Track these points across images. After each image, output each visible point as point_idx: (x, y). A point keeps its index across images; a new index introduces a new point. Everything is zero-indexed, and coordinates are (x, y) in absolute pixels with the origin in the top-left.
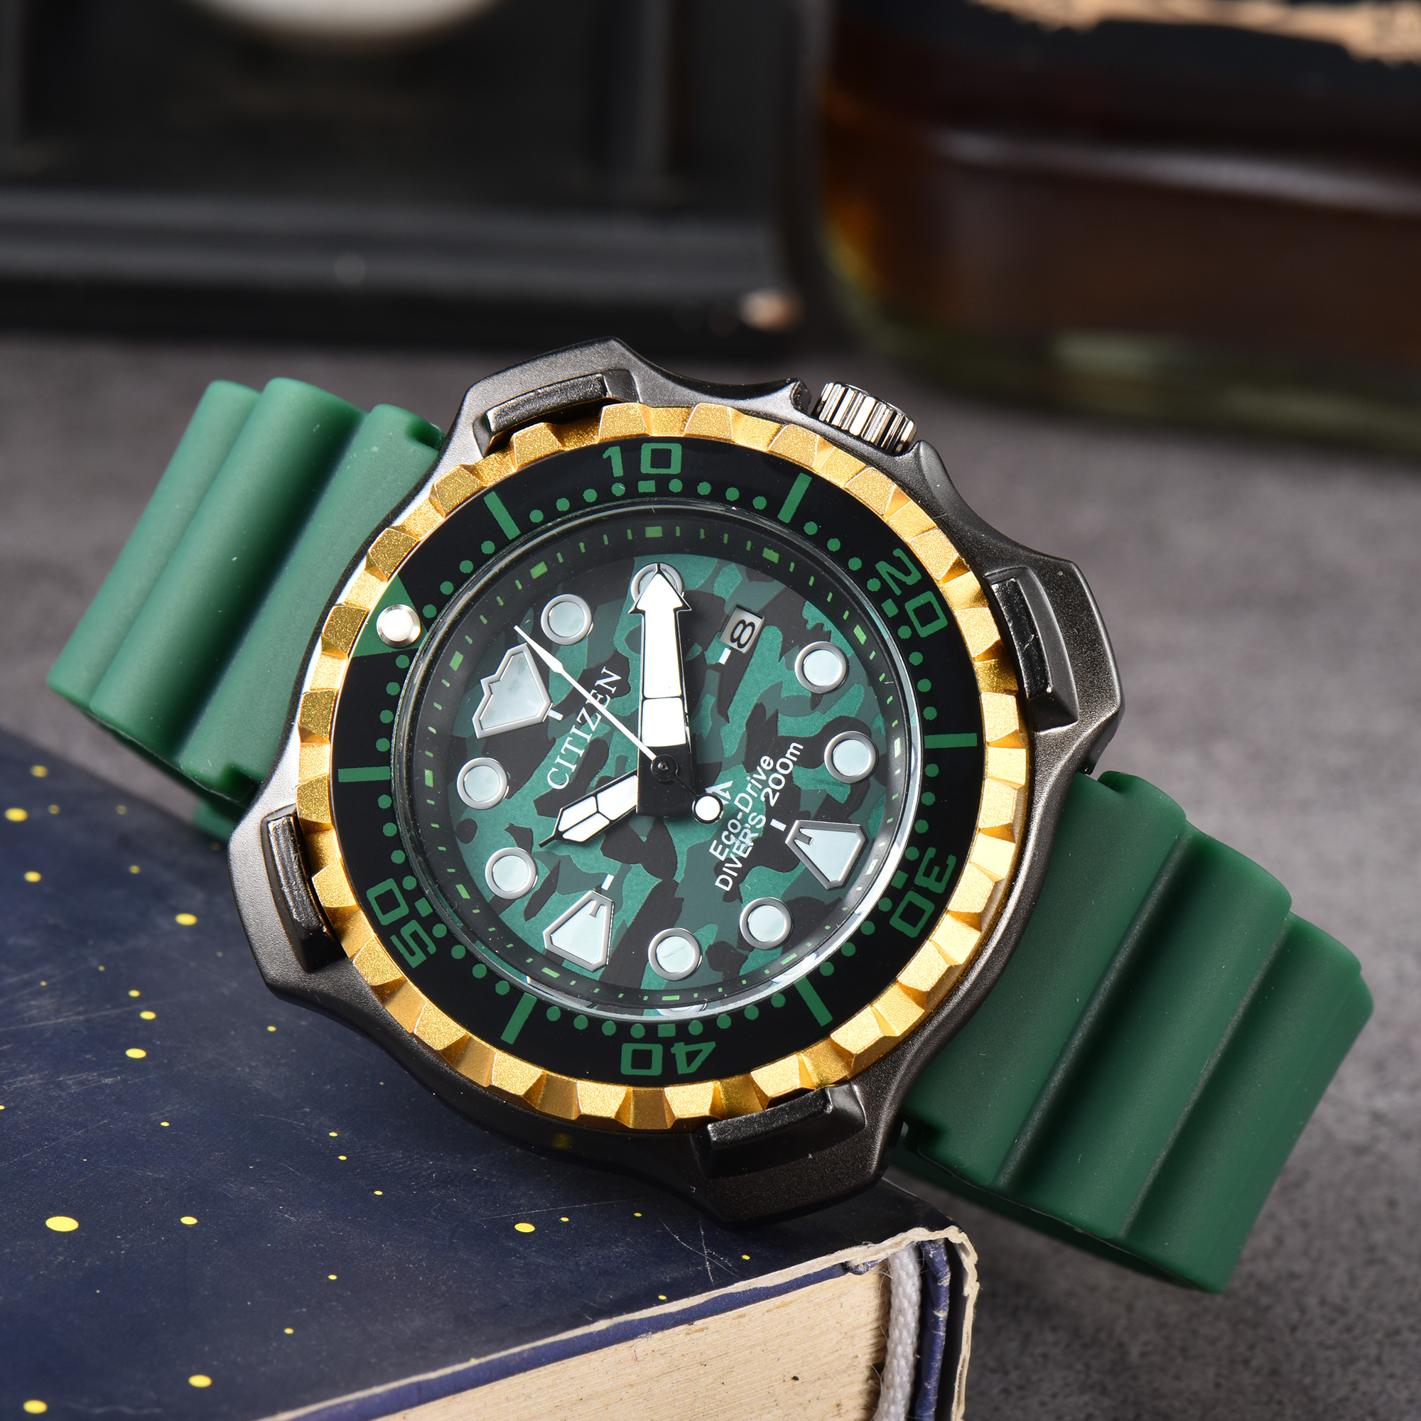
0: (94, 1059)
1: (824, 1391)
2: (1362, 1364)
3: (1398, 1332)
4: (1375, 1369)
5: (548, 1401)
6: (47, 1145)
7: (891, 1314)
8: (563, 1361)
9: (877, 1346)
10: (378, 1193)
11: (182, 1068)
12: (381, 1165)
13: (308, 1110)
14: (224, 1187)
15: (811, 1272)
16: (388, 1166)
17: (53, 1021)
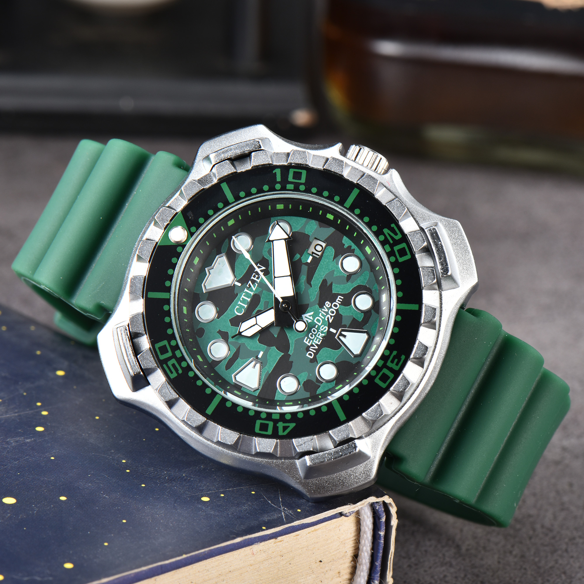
0: (22, 431)
1: (333, 567)
2: (559, 552)
3: (574, 538)
4: (565, 554)
5: (216, 572)
6: (2, 468)
7: (361, 534)
8: (222, 555)
9: (355, 547)
10: (143, 485)
11: (59, 435)
12: (144, 474)
13: (113, 451)
14: (78, 484)
15: (326, 516)
16: (147, 474)
17: (5, 416)
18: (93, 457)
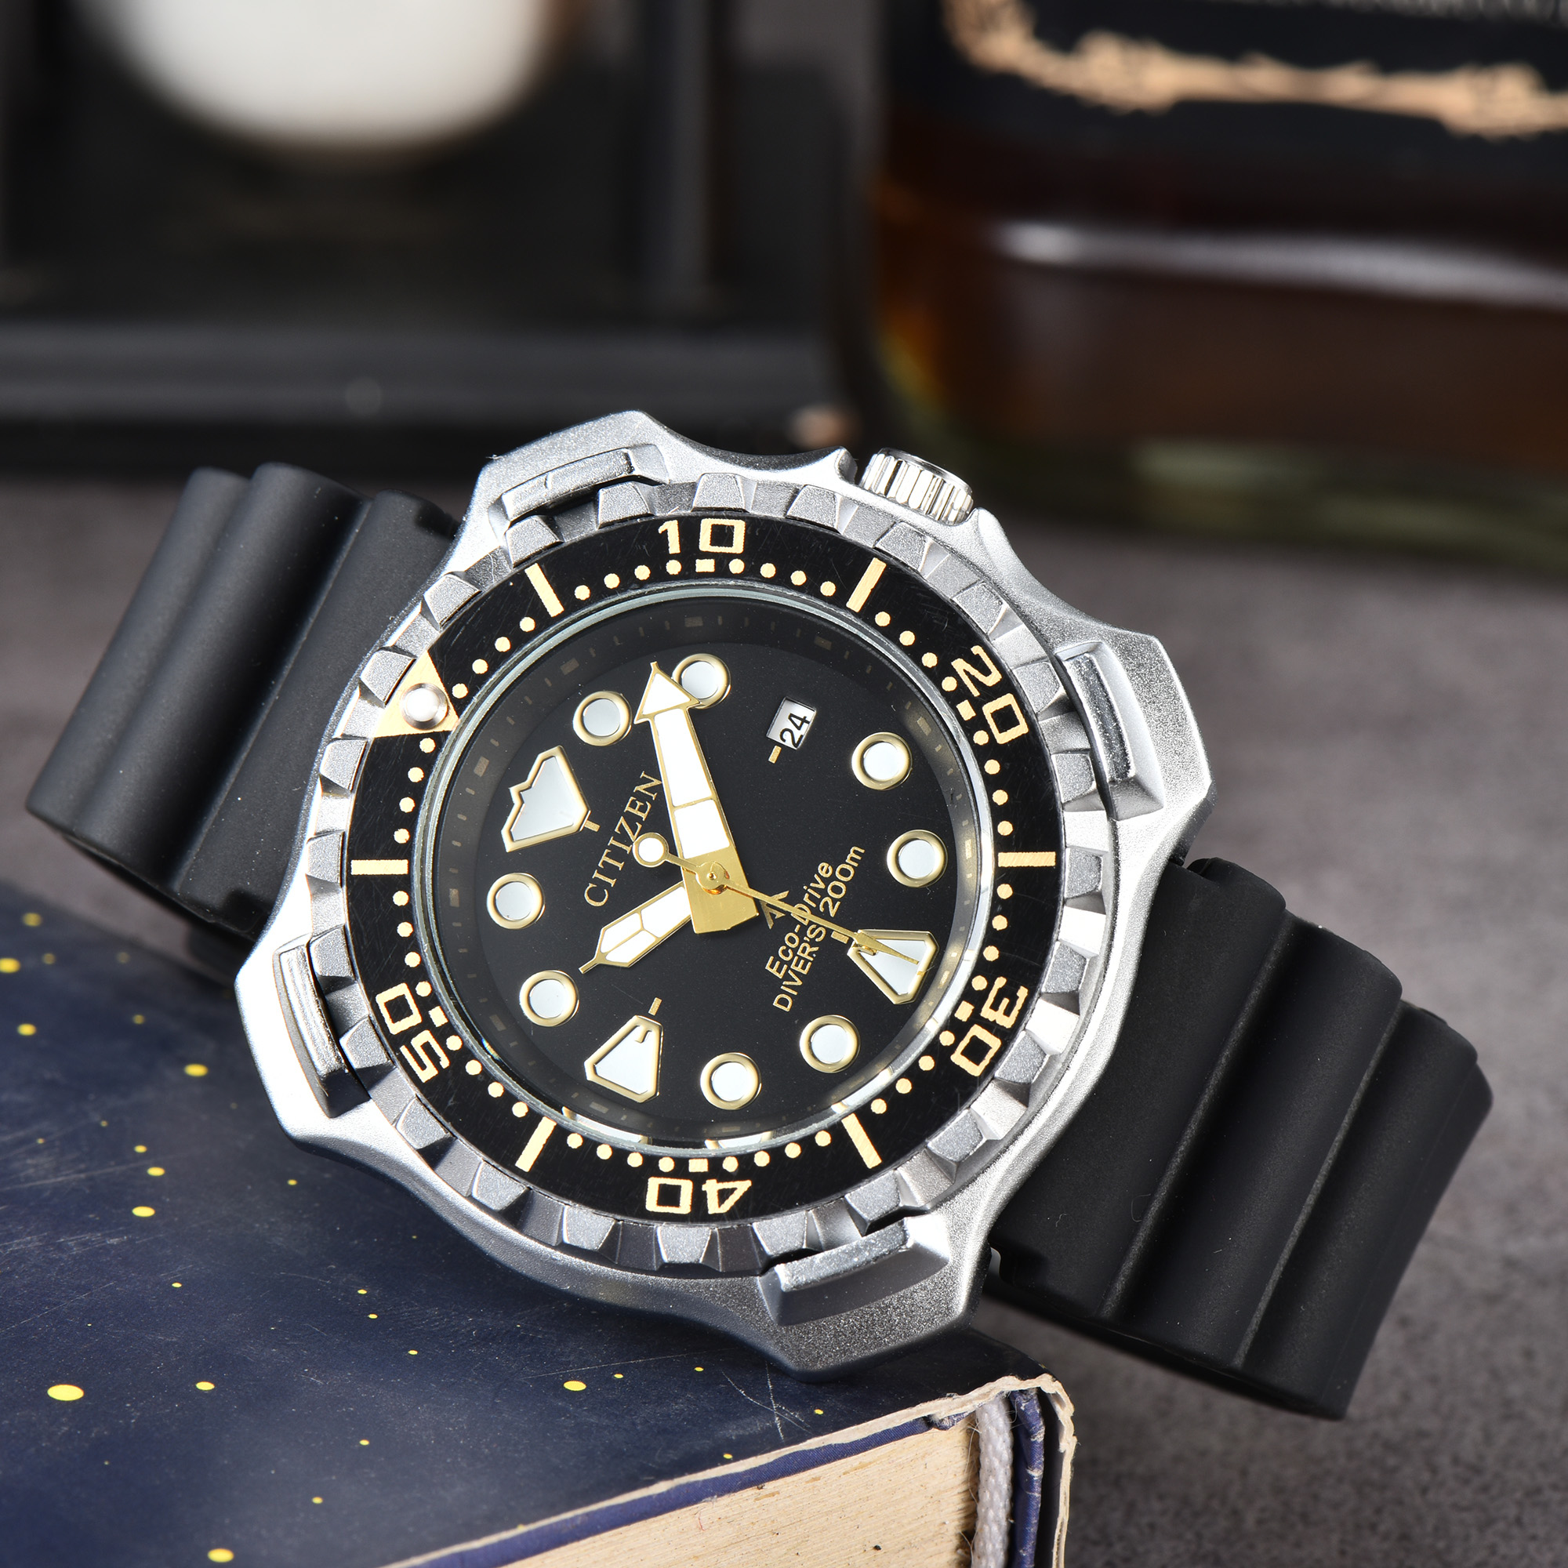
0: (97, 1219)
1: (909, 1562)
6: (47, 1310)
7: (981, 1475)
9: (966, 1511)
10: (413, 1352)
11: (194, 1226)
12: (415, 1323)
13: (334, 1267)
14: (243, 1350)
15: (891, 1426)
16: (423, 1325)
17: (53, 1180)
18: (283, 1281)
